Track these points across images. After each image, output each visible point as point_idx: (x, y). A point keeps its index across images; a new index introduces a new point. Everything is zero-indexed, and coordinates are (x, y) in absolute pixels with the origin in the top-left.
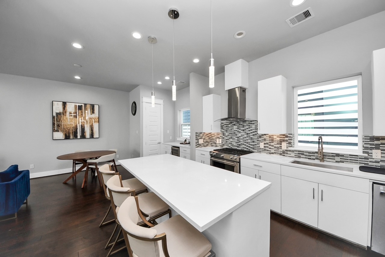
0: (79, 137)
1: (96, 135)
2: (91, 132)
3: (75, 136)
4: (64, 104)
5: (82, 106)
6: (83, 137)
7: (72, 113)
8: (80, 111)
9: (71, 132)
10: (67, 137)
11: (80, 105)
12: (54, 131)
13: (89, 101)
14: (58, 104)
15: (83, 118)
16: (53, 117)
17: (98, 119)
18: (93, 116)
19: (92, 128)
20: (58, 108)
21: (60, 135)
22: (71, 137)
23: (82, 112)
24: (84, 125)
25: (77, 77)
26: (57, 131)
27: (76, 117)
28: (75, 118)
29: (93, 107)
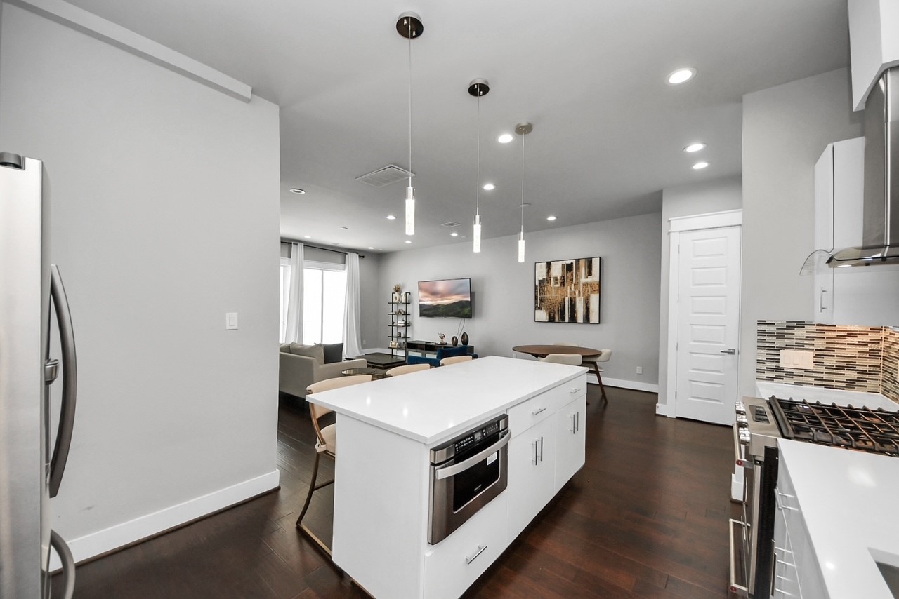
0: (567, 320)
1: (594, 318)
2: (585, 311)
3: (562, 318)
4: (549, 264)
5: (572, 263)
6: (573, 319)
7: (559, 278)
8: (569, 274)
9: (556, 309)
10: (551, 320)
11: (569, 262)
12: (537, 308)
13: (583, 254)
14: (541, 266)
15: (573, 285)
16: (536, 287)
17: (598, 286)
18: (590, 280)
19: (586, 304)
20: (541, 273)
21: (542, 315)
22: (557, 320)
23: (572, 276)
24: (575, 298)
25: (552, 218)
26: (540, 309)
27: (564, 285)
28: (562, 287)
29: (589, 262)
